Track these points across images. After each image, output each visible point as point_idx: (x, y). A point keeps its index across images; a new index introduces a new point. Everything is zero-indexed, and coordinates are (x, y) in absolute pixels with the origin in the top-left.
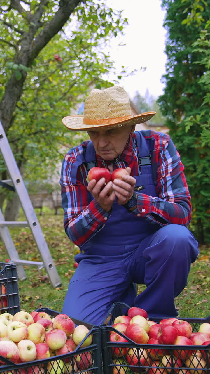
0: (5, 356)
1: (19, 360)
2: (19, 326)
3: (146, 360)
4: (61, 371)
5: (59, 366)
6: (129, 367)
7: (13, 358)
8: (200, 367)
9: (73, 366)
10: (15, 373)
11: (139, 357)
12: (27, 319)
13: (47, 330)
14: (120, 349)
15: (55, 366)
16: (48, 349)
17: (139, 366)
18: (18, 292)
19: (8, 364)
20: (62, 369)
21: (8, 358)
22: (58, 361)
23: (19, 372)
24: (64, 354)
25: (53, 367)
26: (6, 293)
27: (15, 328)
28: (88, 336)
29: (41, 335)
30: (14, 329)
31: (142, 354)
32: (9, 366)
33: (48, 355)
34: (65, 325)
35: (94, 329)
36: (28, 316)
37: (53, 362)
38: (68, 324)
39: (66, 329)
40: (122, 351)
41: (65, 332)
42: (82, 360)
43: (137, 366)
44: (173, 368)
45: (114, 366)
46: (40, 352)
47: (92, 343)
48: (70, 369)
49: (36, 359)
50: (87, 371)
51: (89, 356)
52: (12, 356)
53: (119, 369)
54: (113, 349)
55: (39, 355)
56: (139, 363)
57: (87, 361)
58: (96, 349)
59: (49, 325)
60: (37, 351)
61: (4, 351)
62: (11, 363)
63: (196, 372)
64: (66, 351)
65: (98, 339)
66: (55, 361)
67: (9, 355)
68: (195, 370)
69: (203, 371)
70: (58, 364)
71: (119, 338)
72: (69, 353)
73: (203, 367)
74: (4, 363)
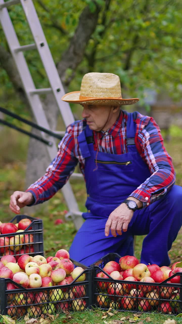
0: (19, 283)
1: (29, 286)
2: (34, 265)
3: (120, 291)
4: (59, 297)
5: (58, 293)
6: (108, 296)
7: (23, 284)
8: (155, 298)
9: (69, 294)
10: (25, 294)
11: (115, 289)
12: (42, 261)
13: (55, 268)
14: (103, 283)
15: (55, 293)
16: (51, 281)
17: (115, 295)
18: (43, 242)
19: (20, 289)
20: (60, 295)
21: (21, 285)
22: (58, 290)
23: (28, 294)
24: (62, 285)
25: (53, 293)
26: (33, 242)
27: (31, 266)
28: (82, 274)
29: (48, 272)
30: (29, 267)
31: (117, 287)
32: (21, 289)
33: (50, 285)
34: (66, 266)
35: (87, 270)
36: (43, 259)
37: (54, 290)
38: (68, 265)
39: (66, 269)
40: (104, 284)
41: (65, 271)
42: (76, 291)
43: (114, 295)
44: (137, 297)
45: (98, 295)
46: (44, 283)
47: (85, 280)
48: (67, 296)
49: (41, 287)
50: (80, 299)
51: (83, 289)
52: (23, 283)
53: (101, 297)
54: (98, 283)
55: (43, 284)
56: (115, 293)
57: (80, 292)
58: (88, 284)
59: (56, 265)
60: (43, 282)
61: (18, 280)
62: (22, 288)
63: (152, 301)
64: (64, 283)
65: (89, 277)
66: (55, 290)
67: (21, 282)
68: (152, 300)
69: (157, 300)
70: (58, 292)
71: (104, 275)
72: (66, 285)
73: (157, 298)
74: (18, 287)
